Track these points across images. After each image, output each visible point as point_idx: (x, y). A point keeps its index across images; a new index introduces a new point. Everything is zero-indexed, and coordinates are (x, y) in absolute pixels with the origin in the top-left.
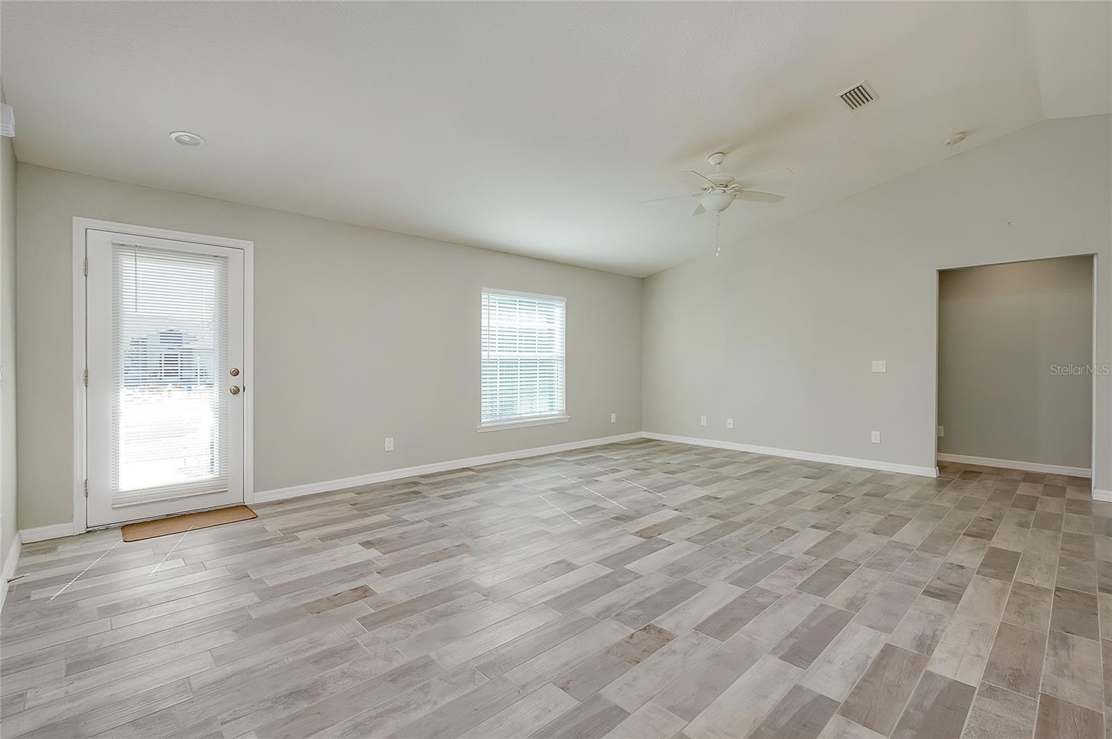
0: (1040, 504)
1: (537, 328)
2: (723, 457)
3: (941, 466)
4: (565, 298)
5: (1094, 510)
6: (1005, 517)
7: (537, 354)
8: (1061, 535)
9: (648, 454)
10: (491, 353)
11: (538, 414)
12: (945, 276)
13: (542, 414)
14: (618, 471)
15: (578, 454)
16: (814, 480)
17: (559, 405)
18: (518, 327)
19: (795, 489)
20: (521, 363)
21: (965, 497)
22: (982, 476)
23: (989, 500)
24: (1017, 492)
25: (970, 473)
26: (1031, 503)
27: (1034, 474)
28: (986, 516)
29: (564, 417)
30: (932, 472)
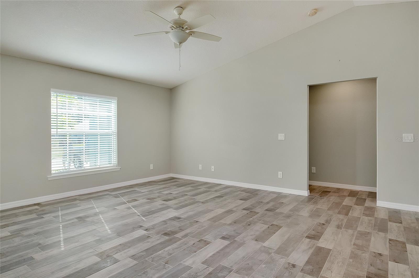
0: (352, 211)
1: (98, 115)
2: (205, 188)
3: (311, 189)
4: (117, 98)
5: (376, 213)
6: (332, 221)
7: (98, 130)
8: (356, 233)
9: (160, 189)
10: (58, 130)
11: (99, 166)
12: (312, 88)
13: (101, 166)
14: (136, 200)
15: (122, 190)
16: (244, 201)
17: (114, 160)
18: (83, 114)
19: (229, 209)
20: (85, 136)
21: (317, 208)
22: (330, 194)
23: (328, 210)
24: (343, 204)
25: (325, 192)
26: (347, 210)
27: (354, 191)
28: (322, 222)
29: (117, 167)
30: (305, 193)
